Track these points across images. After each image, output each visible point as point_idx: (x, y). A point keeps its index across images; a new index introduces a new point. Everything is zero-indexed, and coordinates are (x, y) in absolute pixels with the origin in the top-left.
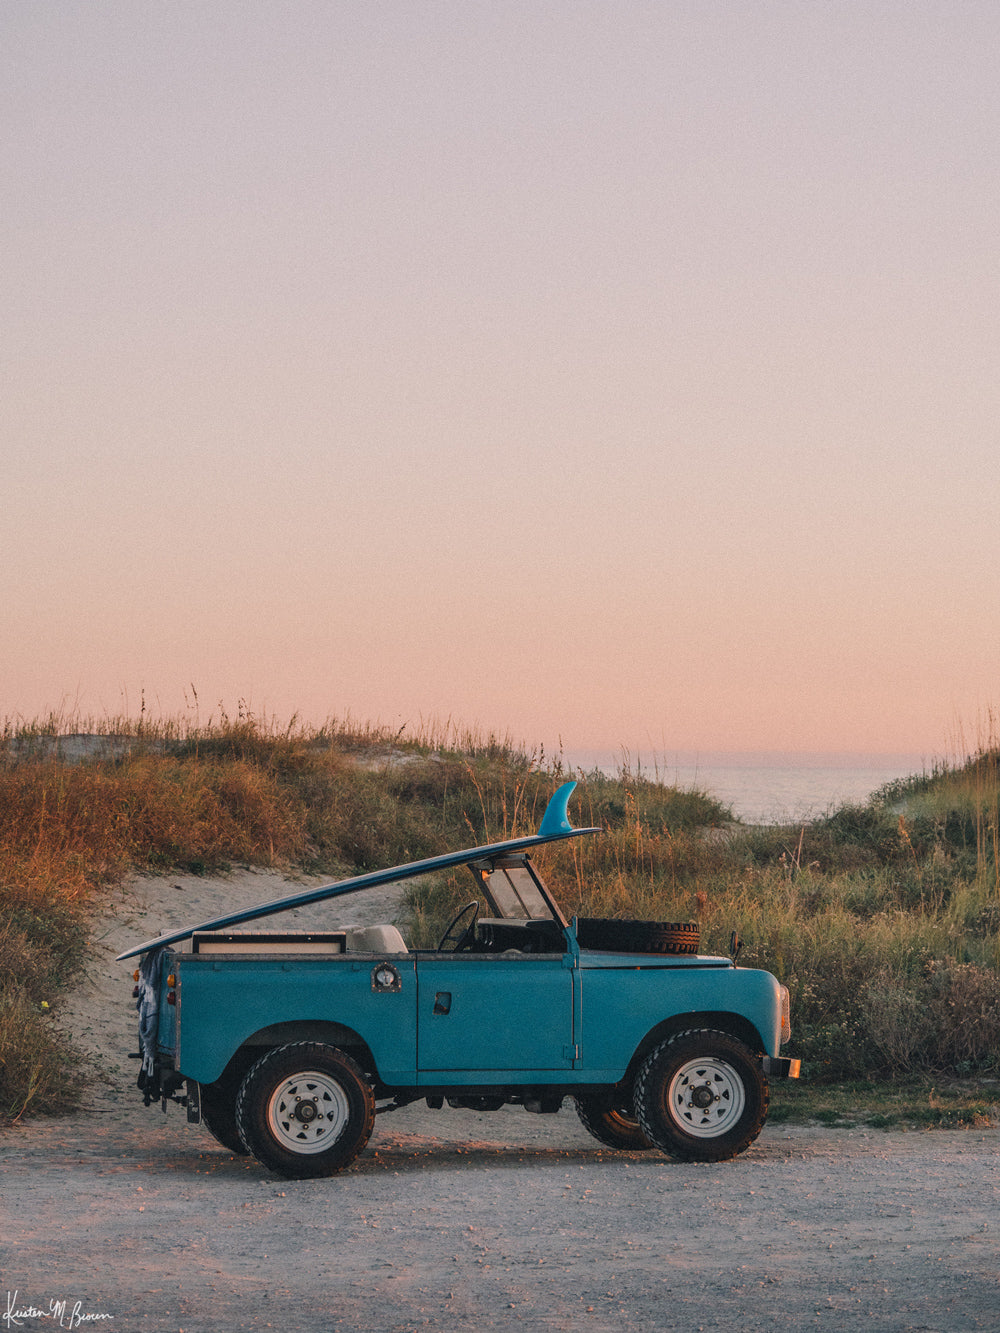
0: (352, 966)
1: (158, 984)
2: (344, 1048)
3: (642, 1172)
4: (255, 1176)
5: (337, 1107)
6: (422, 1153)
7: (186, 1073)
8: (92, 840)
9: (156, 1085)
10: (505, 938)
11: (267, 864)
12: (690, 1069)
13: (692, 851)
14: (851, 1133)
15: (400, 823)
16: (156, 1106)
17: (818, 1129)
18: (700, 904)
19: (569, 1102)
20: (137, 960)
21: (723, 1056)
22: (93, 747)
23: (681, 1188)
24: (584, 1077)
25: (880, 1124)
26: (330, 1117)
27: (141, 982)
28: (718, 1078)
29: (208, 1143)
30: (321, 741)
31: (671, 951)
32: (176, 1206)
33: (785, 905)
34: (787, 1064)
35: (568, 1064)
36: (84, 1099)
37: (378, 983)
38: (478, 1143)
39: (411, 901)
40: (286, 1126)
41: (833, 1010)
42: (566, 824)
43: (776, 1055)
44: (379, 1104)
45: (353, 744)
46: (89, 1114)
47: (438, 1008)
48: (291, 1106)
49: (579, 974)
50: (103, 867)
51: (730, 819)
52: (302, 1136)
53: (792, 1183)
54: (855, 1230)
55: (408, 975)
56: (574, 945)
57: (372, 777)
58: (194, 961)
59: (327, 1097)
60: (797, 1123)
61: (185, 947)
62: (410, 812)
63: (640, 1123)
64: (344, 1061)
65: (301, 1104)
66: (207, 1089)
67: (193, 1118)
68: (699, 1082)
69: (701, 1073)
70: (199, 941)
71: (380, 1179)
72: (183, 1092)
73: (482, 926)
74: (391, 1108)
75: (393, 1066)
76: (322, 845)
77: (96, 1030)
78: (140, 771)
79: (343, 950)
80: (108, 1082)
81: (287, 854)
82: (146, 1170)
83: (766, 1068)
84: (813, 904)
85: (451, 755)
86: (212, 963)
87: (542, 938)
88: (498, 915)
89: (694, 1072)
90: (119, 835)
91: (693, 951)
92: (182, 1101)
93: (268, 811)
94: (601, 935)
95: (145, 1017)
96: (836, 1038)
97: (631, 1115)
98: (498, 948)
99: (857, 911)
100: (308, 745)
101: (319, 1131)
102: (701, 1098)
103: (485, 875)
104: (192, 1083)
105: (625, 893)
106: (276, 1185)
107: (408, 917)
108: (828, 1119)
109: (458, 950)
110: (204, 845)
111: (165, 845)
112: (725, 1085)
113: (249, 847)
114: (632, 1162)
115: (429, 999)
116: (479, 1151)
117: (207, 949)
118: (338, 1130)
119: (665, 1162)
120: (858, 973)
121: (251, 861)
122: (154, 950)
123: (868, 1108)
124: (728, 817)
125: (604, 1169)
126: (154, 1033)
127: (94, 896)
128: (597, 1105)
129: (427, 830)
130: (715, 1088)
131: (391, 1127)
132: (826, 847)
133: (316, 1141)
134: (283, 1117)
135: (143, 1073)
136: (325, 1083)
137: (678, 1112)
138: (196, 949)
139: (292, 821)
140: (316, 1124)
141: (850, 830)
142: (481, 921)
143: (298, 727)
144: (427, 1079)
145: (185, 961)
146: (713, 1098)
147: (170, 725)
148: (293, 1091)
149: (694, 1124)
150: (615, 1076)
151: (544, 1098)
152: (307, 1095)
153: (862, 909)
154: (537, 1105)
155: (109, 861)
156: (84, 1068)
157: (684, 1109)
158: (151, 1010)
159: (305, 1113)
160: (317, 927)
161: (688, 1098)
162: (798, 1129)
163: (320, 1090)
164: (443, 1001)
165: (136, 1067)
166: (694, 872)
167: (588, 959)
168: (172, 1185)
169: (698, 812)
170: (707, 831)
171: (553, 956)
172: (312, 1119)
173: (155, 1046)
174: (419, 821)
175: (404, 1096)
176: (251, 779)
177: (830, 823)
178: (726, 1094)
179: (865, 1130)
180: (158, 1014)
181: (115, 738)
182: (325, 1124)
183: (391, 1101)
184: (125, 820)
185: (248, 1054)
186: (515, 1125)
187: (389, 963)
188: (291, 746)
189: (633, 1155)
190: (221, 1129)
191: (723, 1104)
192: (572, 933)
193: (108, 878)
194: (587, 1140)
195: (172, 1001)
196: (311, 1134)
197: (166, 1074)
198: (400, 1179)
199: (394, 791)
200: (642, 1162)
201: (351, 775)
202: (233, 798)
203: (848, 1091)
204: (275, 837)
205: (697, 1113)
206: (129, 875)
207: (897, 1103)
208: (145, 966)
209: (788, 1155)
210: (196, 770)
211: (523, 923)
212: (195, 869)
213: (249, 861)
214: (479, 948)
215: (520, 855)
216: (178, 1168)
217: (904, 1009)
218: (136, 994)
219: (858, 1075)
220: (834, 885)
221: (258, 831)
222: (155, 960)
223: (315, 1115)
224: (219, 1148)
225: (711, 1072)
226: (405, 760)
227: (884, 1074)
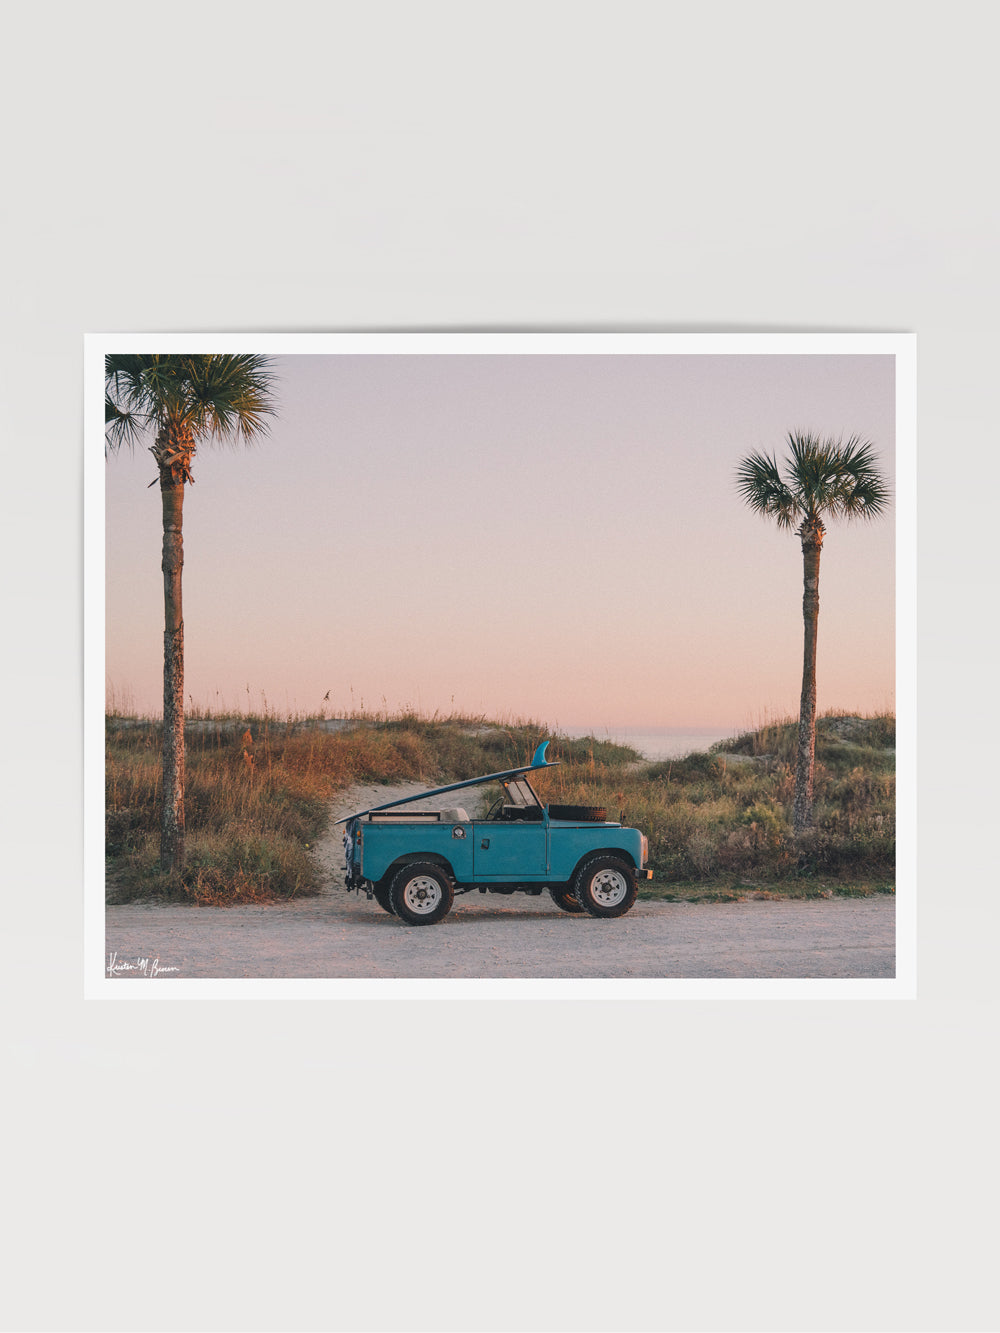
0: (443, 826)
1: (353, 835)
2: (439, 865)
3: (578, 922)
4: (399, 924)
5: (436, 893)
6: (478, 914)
7: (367, 877)
8: (336, 769)
9: (353, 882)
10: (515, 814)
11: (419, 781)
12: (601, 875)
13: (619, 773)
14: (680, 905)
15: (483, 760)
16: (353, 892)
17: (665, 903)
18: (620, 798)
19: (546, 892)
20: (345, 823)
21: (616, 869)
22: (342, 725)
23: (595, 930)
24: (552, 879)
25: (693, 901)
26: (433, 897)
27: (346, 834)
28: (614, 879)
29: (379, 909)
30: (449, 722)
31: (593, 820)
32: (361, 938)
33: (660, 797)
34: (646, 873)
35: (544, 872)
36: (323, 889)
37: (455, 834)
38: (505, 909)
39: (484, 798)
40: (413, 901)
41: (676, 848)
42: (544, 761)
43: (641, 868)
44: (455, 891)
45: (464, 723)
46: (324, 896)
47: (483, 846)
48: (415, 892)
49: (548, 830)
50: (340, 781)
51: (642, 759)
52: (420, 906)
53: (647, 927)
54: (672, 949)
55: (469, 831)
56: (547, 817)
57: (471, 739)
58: (369, 825)
59: (431, 888)
60: (654, 900)
61: (365, 818)
62: (488, 756)
63: (578, 900)
64: (441, 872)
65: (420, 891)
66: (376, 884)
67: (370, 897)
68: (605, 881)
69: (606, 877)
70: (372, 815)
71: (456, 926)
72: (365, 886)
73: (506, 808)
74: (462, 893)
75: (462, 873)
76: (446, 771)
77: (332, 857)
78: (359, 737)
79: (439, 820)
80: (335, 882)
81: (429, 775)
82: (348, 922)
83: (637, 875)
84: (673, 799)
85: (511, 729)
86: (378, 826)
87: (532, 814)
88: (514, 803)
89: (603, 876)
90: (348, 765)
91: (604, 820)
92: (364, 889)
93: (420, 755)
94: (560, 812)
95: (348, 851)
96: (676, 861)
97: (574, 897)
98: (513, 818)
99: (695, 802)
100: (443, 724)
101: (428, 904)
102: (606, 888)
103: (506, 785)
104: (369, 882)
105: (585, 794)
106: (407, 928)
107: (483, 805)
108: (669, 898)
109: (494, 820)
110: (389, 771)
111: (370, 771)
112: (617, 882)
113: (410, 771)
114: (574, 918)
115: (479, 842)
116: (504, 913)
117: (375, 819)
118: (436, 904)
119: (589, 918)
120: (689, 830)
121: (411, 779)
122: (351, 820)
123: (689, 893)
124: (640, 758)
125: (561, 921)
126: (351, 857)
127: (335, 795)
128: (560, 892)
129: (496, 764)
130: (613, 884)
131: (462, 902)
132: (684, 772)
133: (426, 908)
134: (411, 897)
135: (347, 877)
136: (431, 882)
137: (595, 895)
138: (370, 819)
139: (431, 760)
140: (426, 900)
141: (695, 764)
142: (505, 806)
143: (439, 715)
144: (478, 879)
145: (367, 825)
146: (612, 888)
147: (378, 715)
148: (416, 885)
149: (603, 900)
150: (566, 878)
151: (534, 888)
152: (422, 887)
153: (696, 801)
154: (530, 892)
155: (342, 778)
156: (325, 875)
157: (598, 893)
158: (351, 848)
159: (421, 895)
160: (423, 809)
161: (600, 888)
162: (655, 903)
163: (428, 885)
164: (486, 843)
165: (345, 873)
166: (619, 784)
167: (553, 823)
168: (362, 928)
169: (627, 755)
170: (629, 764)
171: (537, 822)
172: (424, 898)
173: (352, 864)
174: (491, 758)
175: (467, 887)
176: (411, 739)
177: (686, 761)
178: (618, 887)
179: (686, 903)
180: (353, 850)
181: (352, 721)
182: (430, 900)
183: (462, 890)
184: (351, 758)
185: (394, 868)
186: (520, 901)
187: (461, 825)
188: (433, 725)
189: (575, 915)
190: (384, 903)
191: (616, 891)
192: (546, 812)
193: (343, 787)
194: (556, 908)
195: (359, 843)
196: (424, 905)
197: (357, 877)
198: (465, 926)
199: (481, 746)
200: (579, 918)
201: (461, 739)
202: (402, 749)
203: (680, 886)
204: (423, 767)
205: (604, 895)
206: (352, 786)
207: (702, 891)
208: (348, 827)
209: (647, 915)
210: (386, 737)
211: (523, 807)
212: (384, 782)
213: (409, 779)
214: (504, 818)
215: (521, 775)
216: (363, 921)
217: (708, 848)
218: (344, 840)
219: (686, 878)
220: (684, 790)
221: (415, 764)
222: (352, 823)
223: (426, 896)
224: (384, 912)
225: (611, 876)
226: (489, 731)
227: (697, 878)
